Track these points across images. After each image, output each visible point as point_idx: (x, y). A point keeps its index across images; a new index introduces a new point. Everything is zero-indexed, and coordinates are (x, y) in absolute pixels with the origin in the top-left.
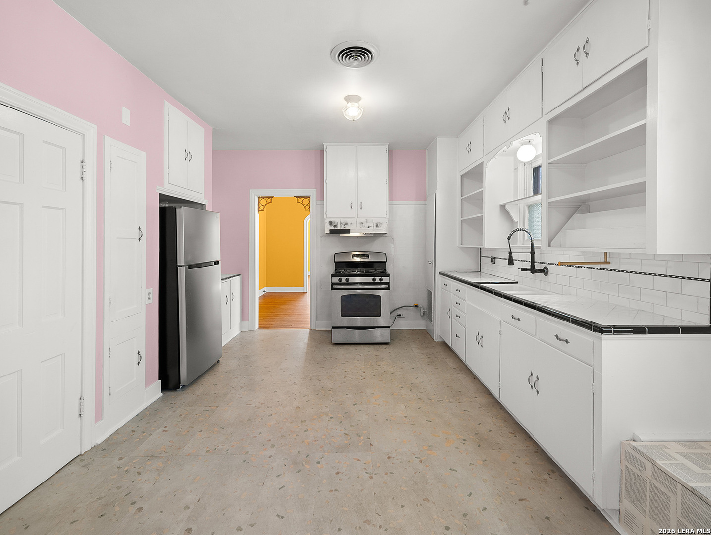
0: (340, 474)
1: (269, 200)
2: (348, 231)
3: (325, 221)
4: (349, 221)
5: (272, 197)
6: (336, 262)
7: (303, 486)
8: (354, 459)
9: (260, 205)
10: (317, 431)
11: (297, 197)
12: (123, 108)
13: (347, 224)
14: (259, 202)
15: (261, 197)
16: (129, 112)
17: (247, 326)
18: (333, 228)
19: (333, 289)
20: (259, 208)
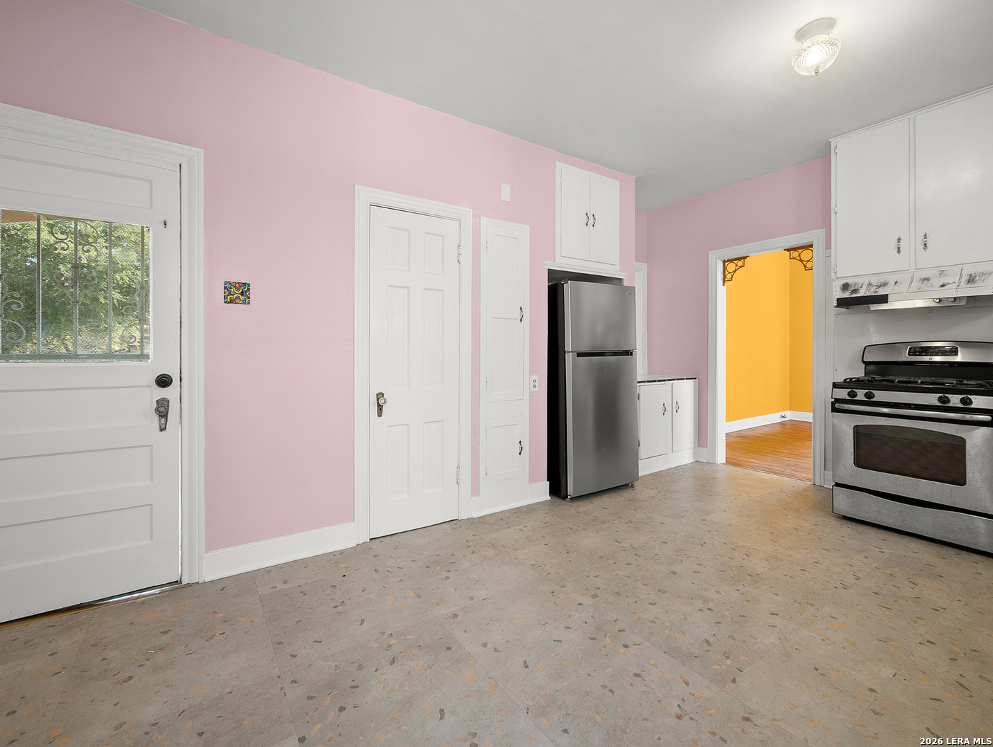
0: (639, 678)
1: (740, 263)
2: (883, 299)
3: (834, 284)
4: (891, 279)
5: (745, 258)
6: (867, 364)
7: (580, 656)
8: (681, 677)
9: (727, 273)
10: (667, 612)
11: (788, 250)
12: (502, 184)
13: (884, 284)
14: (725, 269)
15: (728, 261)
16: (508, 187)
17: (704, 457)
18: (847, 295)
19: (834, 410)
20: (725, 277)
